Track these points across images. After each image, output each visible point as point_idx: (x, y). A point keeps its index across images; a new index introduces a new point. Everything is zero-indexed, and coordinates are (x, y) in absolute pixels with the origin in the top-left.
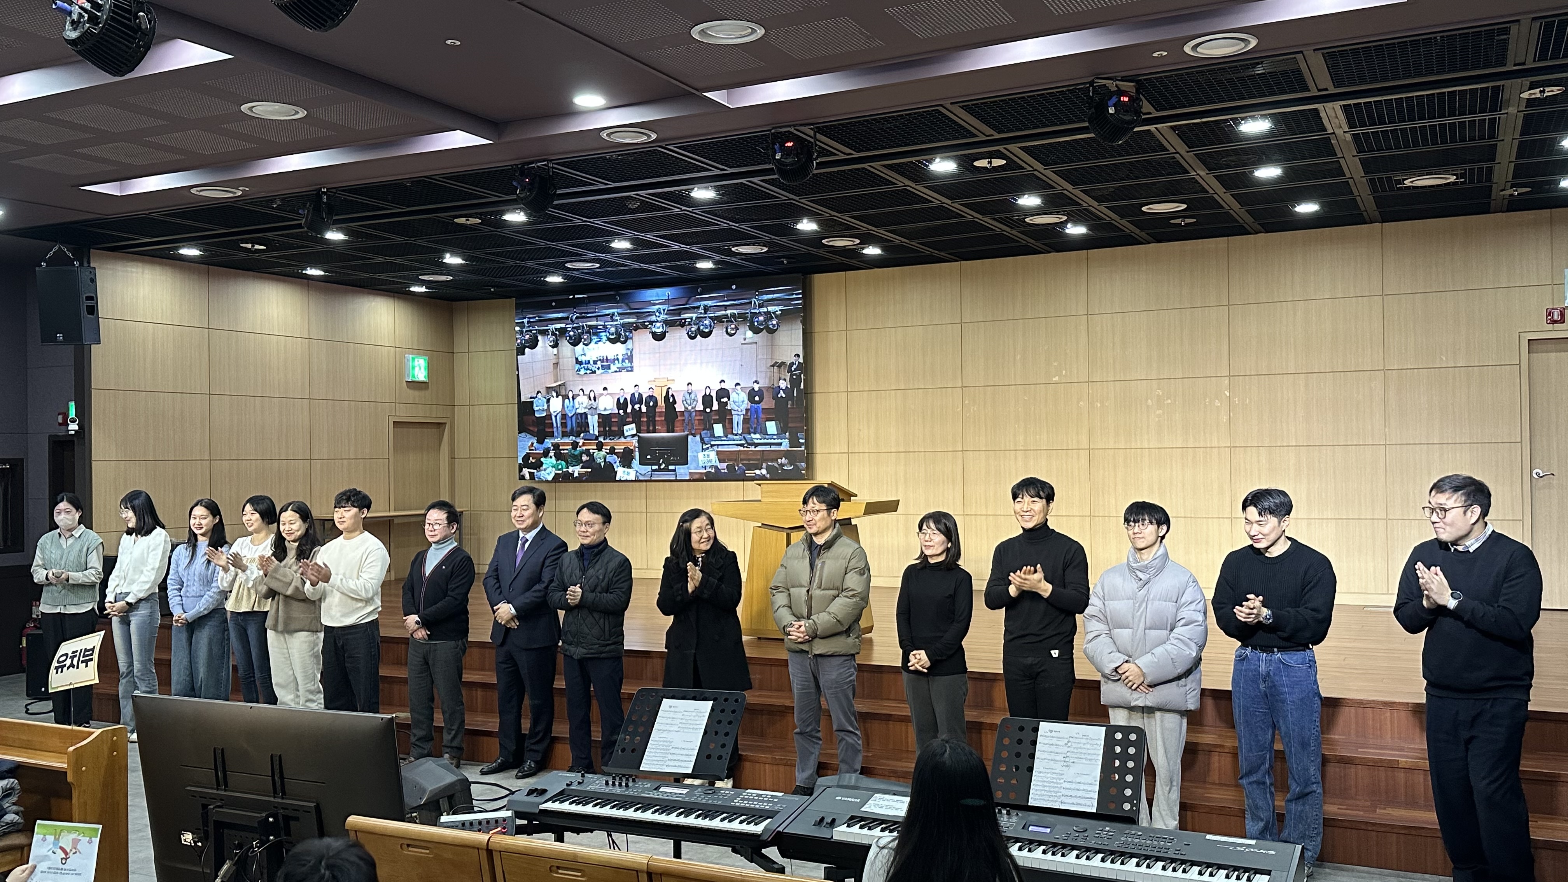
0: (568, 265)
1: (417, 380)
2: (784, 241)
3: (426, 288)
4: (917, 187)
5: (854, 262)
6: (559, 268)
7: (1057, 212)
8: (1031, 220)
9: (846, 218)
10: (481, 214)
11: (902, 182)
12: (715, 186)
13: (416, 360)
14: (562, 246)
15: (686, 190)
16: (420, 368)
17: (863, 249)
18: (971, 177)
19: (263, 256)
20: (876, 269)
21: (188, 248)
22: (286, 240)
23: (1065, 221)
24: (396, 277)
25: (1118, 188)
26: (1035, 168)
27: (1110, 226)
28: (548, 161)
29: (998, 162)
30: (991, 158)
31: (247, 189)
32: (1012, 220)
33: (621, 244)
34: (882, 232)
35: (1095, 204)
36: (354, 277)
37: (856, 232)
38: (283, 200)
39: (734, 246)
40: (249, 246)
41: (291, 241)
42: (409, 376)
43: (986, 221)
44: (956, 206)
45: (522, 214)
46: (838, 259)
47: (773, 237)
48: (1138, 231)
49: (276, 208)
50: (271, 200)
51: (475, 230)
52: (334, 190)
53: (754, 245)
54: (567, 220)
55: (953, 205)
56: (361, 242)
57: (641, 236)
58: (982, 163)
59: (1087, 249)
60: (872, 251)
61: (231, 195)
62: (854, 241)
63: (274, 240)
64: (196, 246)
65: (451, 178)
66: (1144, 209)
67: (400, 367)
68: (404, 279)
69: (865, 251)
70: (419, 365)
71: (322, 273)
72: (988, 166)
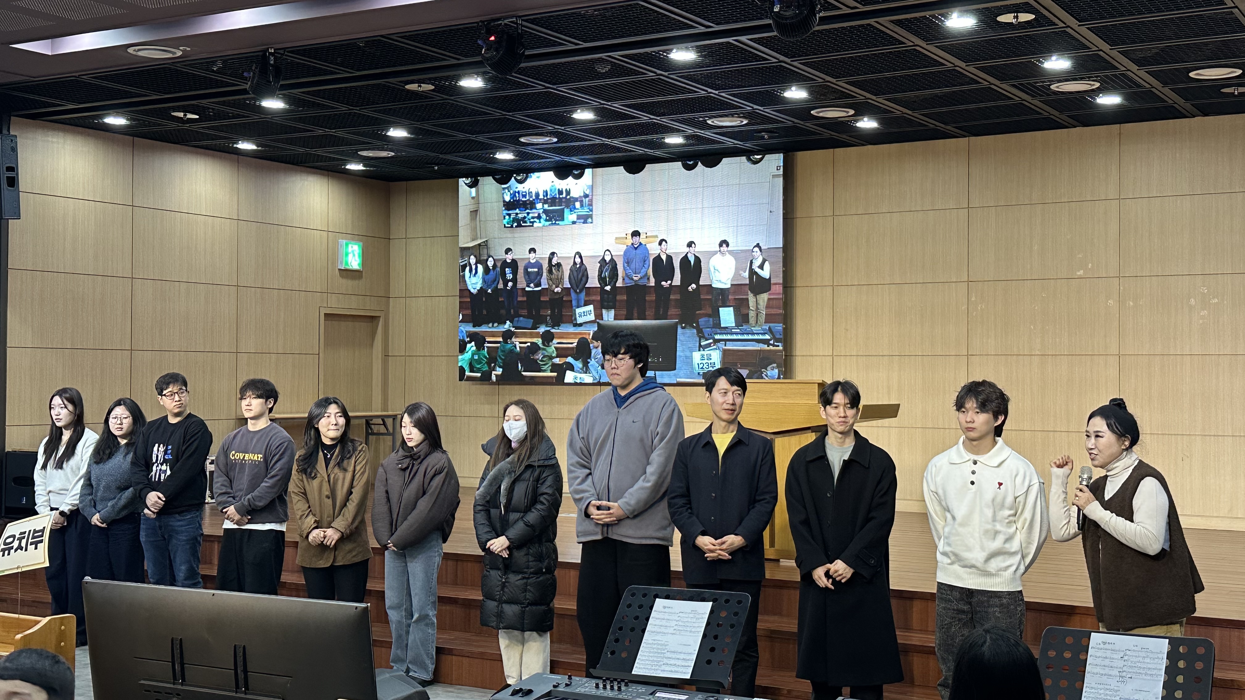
0: (522, 140)
1: (350, 268)
2: (768, 111)
3: (364, 166)
4: (928, 47)
5: (844, 137)
6: (512, 142)
7: (1089, 78)
8: (1057, 87)
9: (842, 85)
10: (435, 79)
11: (912, 41)
12: (697, 47)
13: (350, 246)
14: (519, 117)
15: (664, 51)
16: (354, 255)
17: (857, 121)
18: (992, 35)
19: (195, 127)
20: (870, 147)
21: (115, 116)
22: (222, 108)
23: (1098, 88)
24: (334, 153)
25: (1162, 50)
26: (1068, 24)
27: (1150, 95)
28: (516, 17)
29: (1025, 17)
30: (1018, 12)
31: (189, 49)
32: (1035, 87)
33: (583, 115)
34: (881, 101)
35: (1134, 68)
36: (289, 152)
37: (850, 101)
38: (224, 62)
39: (710, 118)
40: (181, 115)
41: (229, 110)
42: (342, 263)
43: (1005, 87)
44: (970, 70)
45: (479, 79)
46: (827, 133)
47: (755, 107)
48: (1181, 101)
49: (216, 72)
50: (212, 62)
51: (426, 97)
52: (282, 52)
53: (732, 116)
54: (527, 86)
55: (967, 68)
56: (302, 111)
57: (608, 105)
58: (1007, 18)
59: (1120, 123)
60: (867, 124)
61: (170, 56)
62: (848, 112)
63: (209, 108)
64: (122, 115)
65: (409, 38)
66: (1192, 75)
67: (333, 254)
68: (341, 155)
69: (860, 124)
70: (353, 251)
71: (254, 147)
72: (1014, 21)
